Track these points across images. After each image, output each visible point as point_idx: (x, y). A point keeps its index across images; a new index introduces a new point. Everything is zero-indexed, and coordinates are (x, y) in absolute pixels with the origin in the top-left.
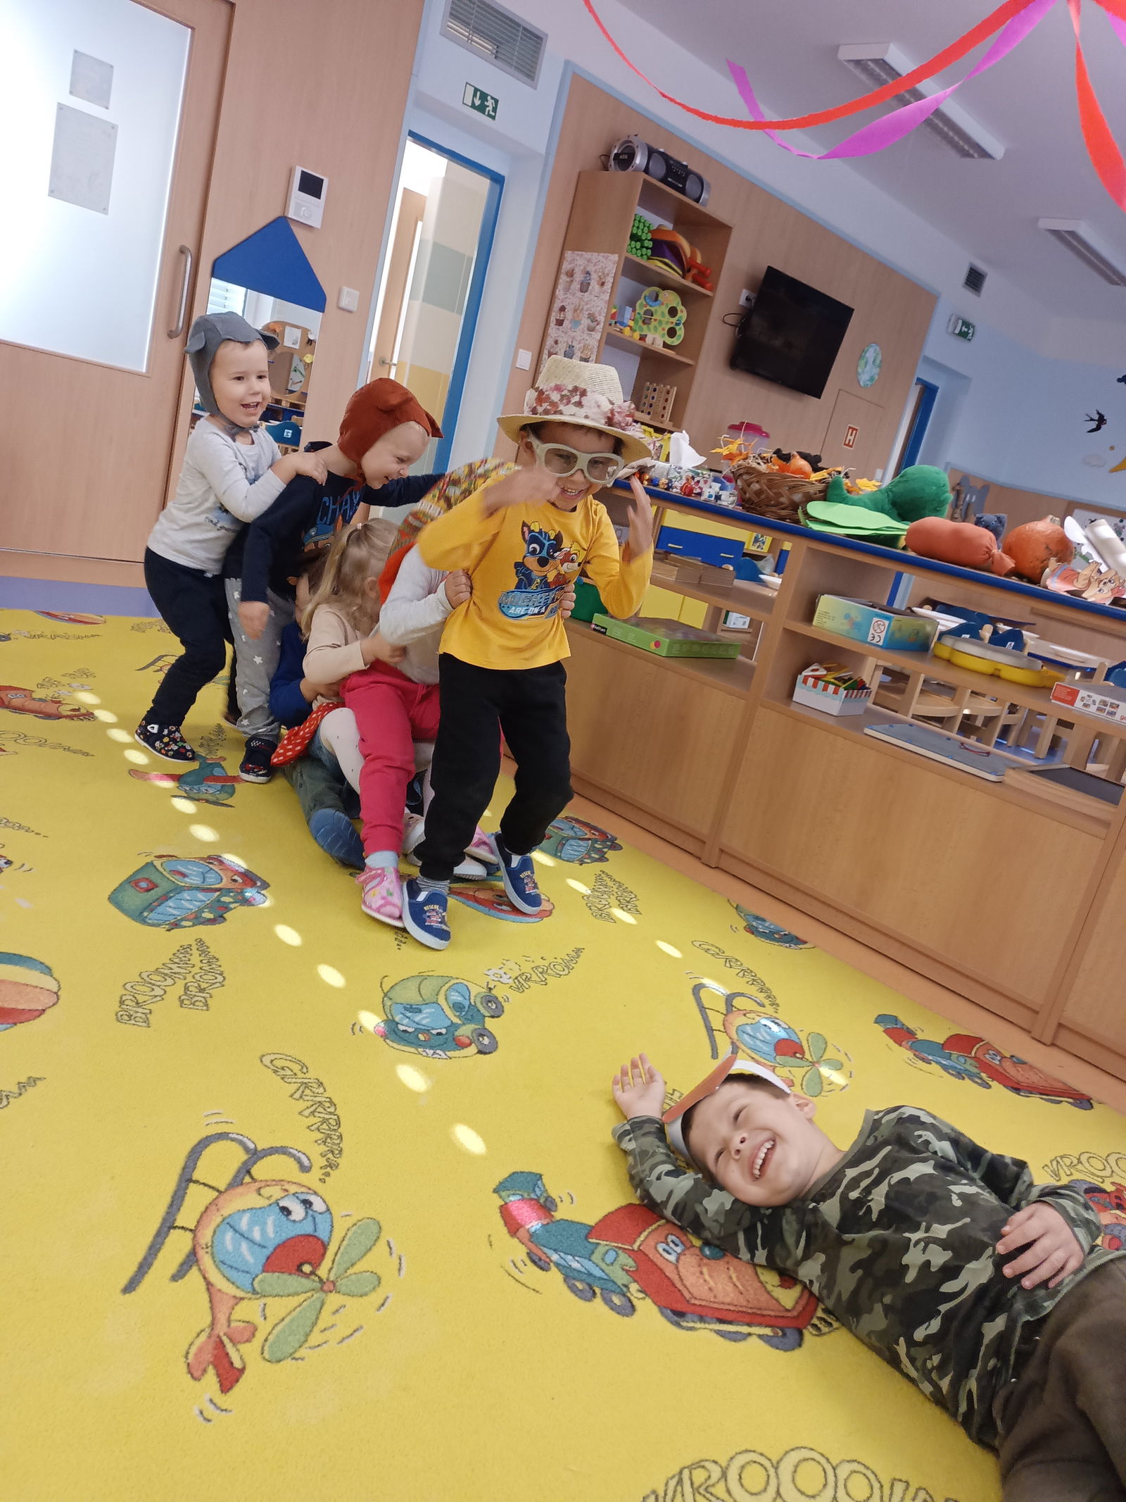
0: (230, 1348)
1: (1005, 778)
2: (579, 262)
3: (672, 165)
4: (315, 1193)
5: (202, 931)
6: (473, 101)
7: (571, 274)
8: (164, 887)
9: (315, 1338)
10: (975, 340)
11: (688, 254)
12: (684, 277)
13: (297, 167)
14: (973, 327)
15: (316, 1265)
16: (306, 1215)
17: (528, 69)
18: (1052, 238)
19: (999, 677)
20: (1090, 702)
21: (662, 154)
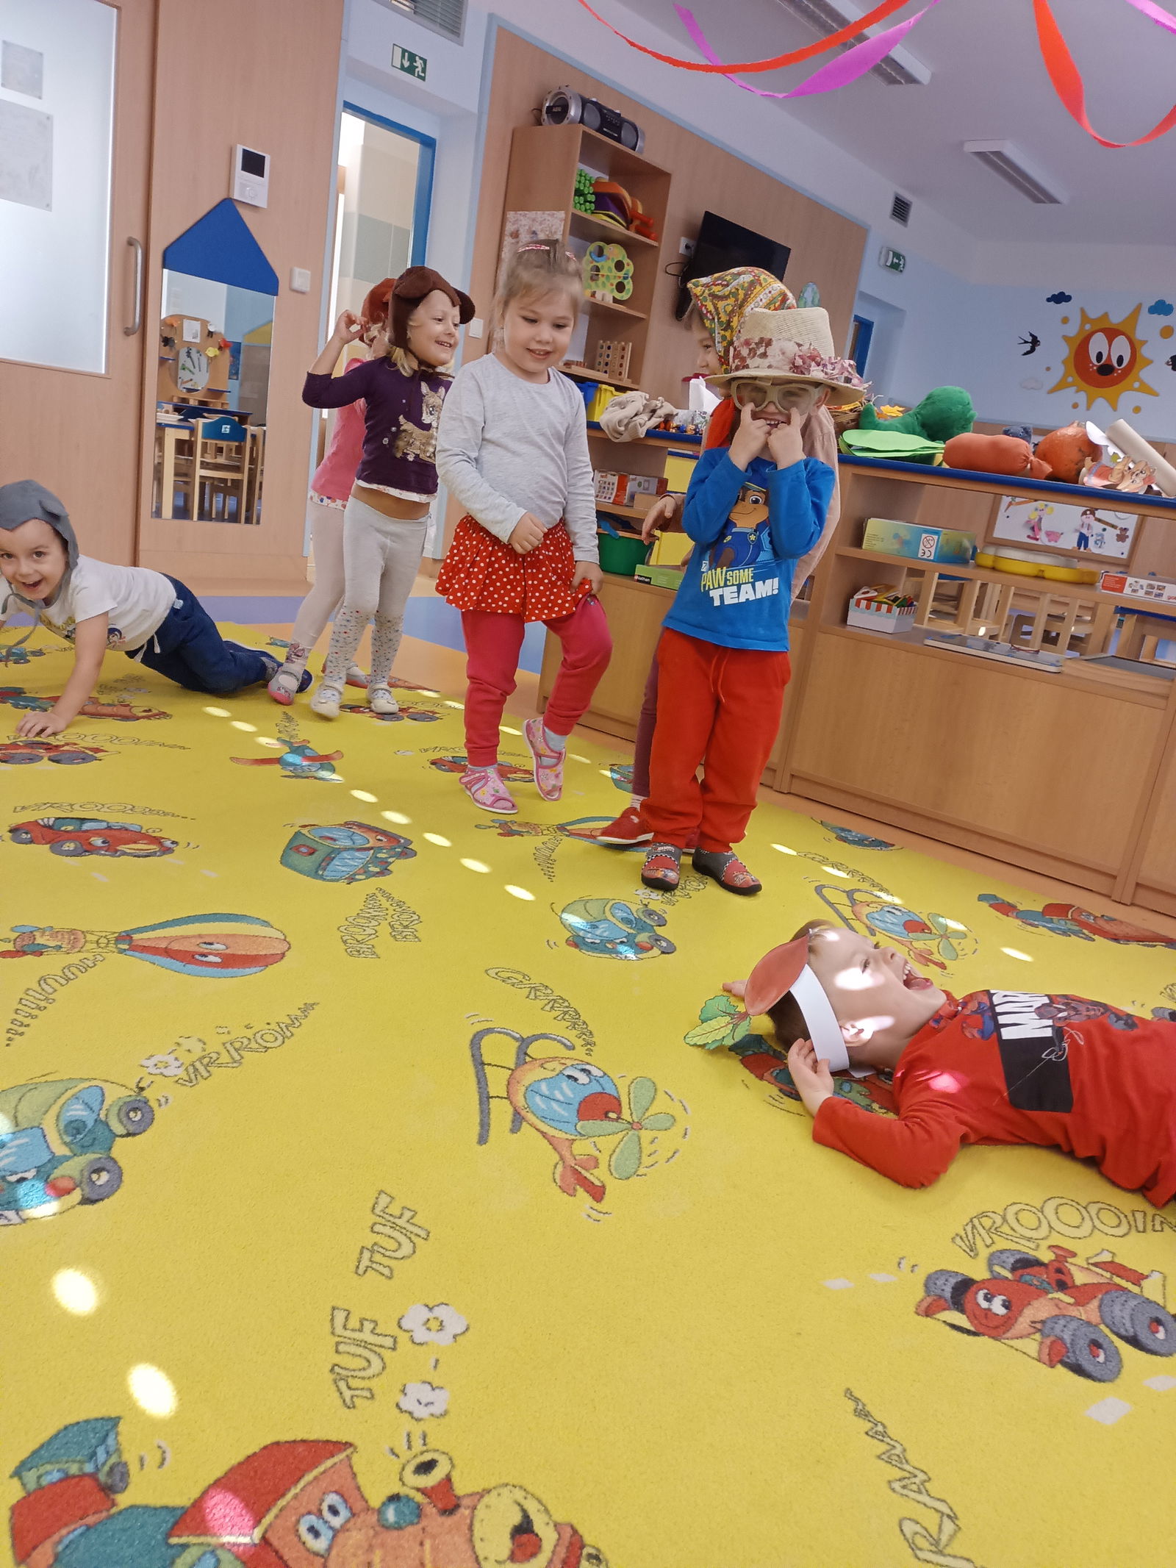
0: (585, 1173)
1: (1063, 669)
2: (523, 222)
3: (606, 114)
4: (588, 1064)
5: (377, 882)
6: (402, 65)
7: (515, 235)
8: (322, 850)
9: (646, 1161)
10: (906, 271)
11: (630, 203)
12: (628, 228)
13: (238, 145)
14: (904, 258)
15: (619, 1112)
16: (590, 1079)
17: (453, 26)
18: (977, 159)
19: (1043, 578)
20: (1138, 588)
21: (595, 104)
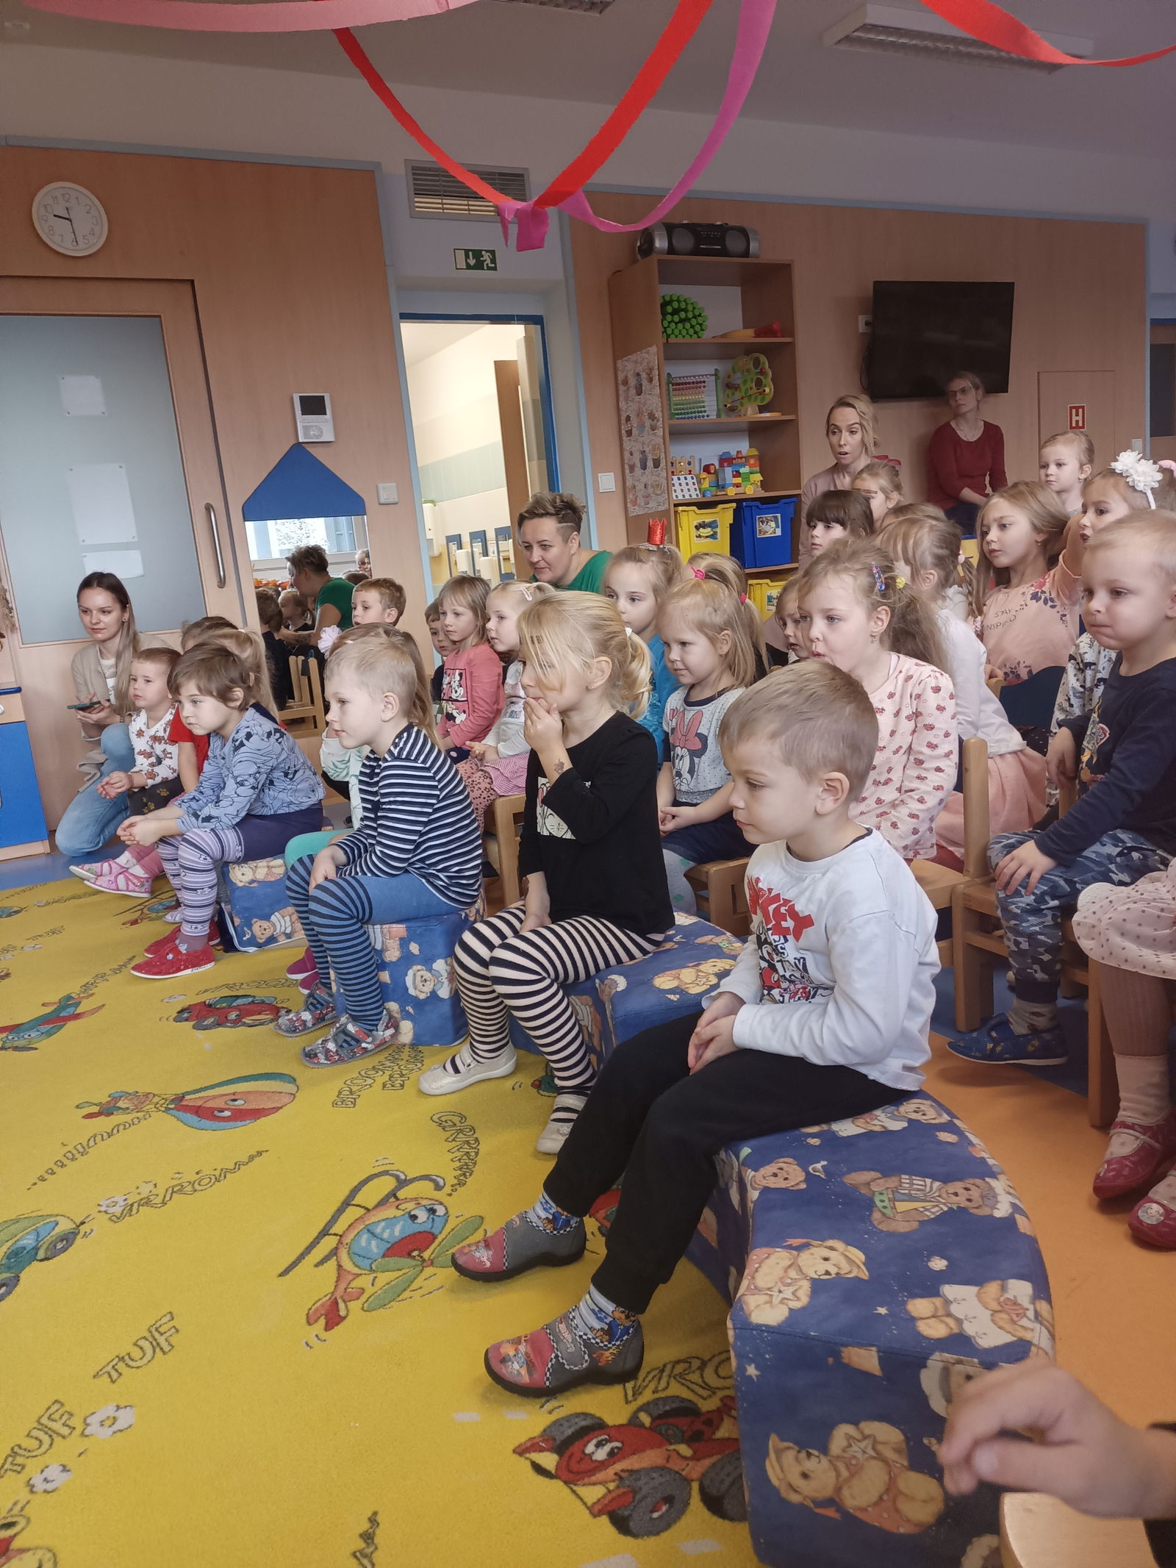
0: (342, 1305)
16: (428, 1218)
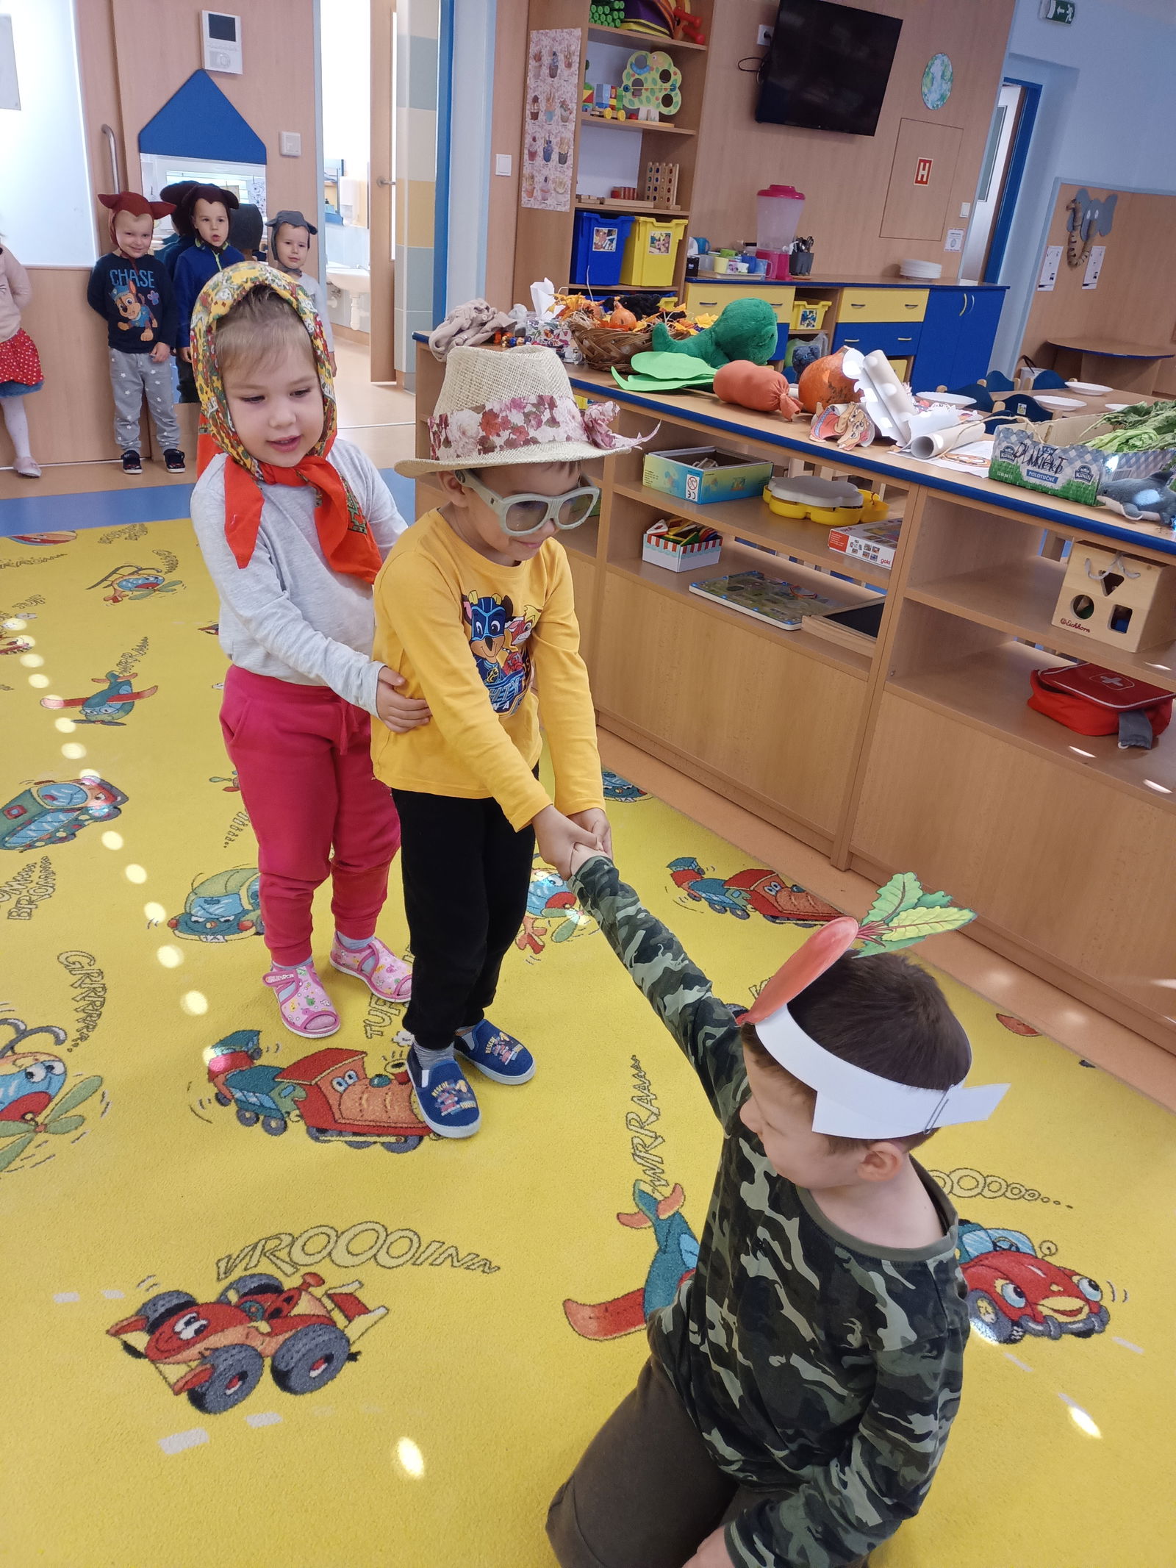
1: (802, 625)
2: (545, 42)
4: (60, 1060)
5: (51, 850)
7: (538, 58)
8: (33, 810)
9: (17, 1163)
10: (1075, 23)
12: (671, 36)
13: (203, 12)
15: (37, 1113)
16: (45, 1077)
19: (810, 521)
20: (857, 547)
